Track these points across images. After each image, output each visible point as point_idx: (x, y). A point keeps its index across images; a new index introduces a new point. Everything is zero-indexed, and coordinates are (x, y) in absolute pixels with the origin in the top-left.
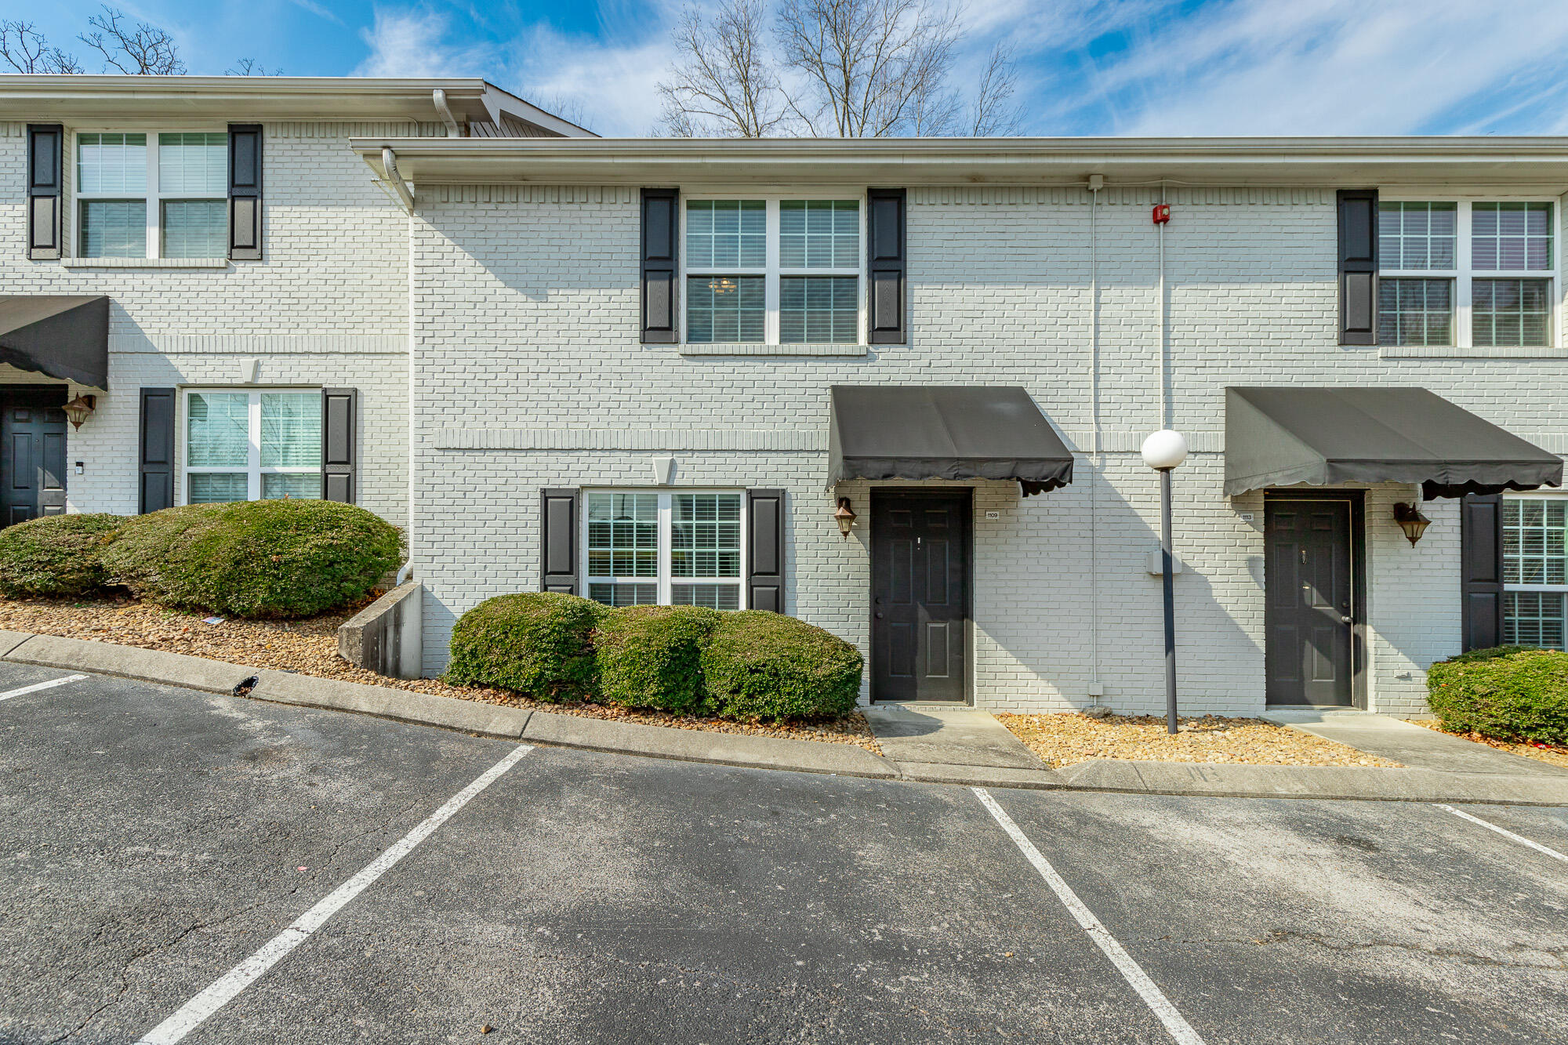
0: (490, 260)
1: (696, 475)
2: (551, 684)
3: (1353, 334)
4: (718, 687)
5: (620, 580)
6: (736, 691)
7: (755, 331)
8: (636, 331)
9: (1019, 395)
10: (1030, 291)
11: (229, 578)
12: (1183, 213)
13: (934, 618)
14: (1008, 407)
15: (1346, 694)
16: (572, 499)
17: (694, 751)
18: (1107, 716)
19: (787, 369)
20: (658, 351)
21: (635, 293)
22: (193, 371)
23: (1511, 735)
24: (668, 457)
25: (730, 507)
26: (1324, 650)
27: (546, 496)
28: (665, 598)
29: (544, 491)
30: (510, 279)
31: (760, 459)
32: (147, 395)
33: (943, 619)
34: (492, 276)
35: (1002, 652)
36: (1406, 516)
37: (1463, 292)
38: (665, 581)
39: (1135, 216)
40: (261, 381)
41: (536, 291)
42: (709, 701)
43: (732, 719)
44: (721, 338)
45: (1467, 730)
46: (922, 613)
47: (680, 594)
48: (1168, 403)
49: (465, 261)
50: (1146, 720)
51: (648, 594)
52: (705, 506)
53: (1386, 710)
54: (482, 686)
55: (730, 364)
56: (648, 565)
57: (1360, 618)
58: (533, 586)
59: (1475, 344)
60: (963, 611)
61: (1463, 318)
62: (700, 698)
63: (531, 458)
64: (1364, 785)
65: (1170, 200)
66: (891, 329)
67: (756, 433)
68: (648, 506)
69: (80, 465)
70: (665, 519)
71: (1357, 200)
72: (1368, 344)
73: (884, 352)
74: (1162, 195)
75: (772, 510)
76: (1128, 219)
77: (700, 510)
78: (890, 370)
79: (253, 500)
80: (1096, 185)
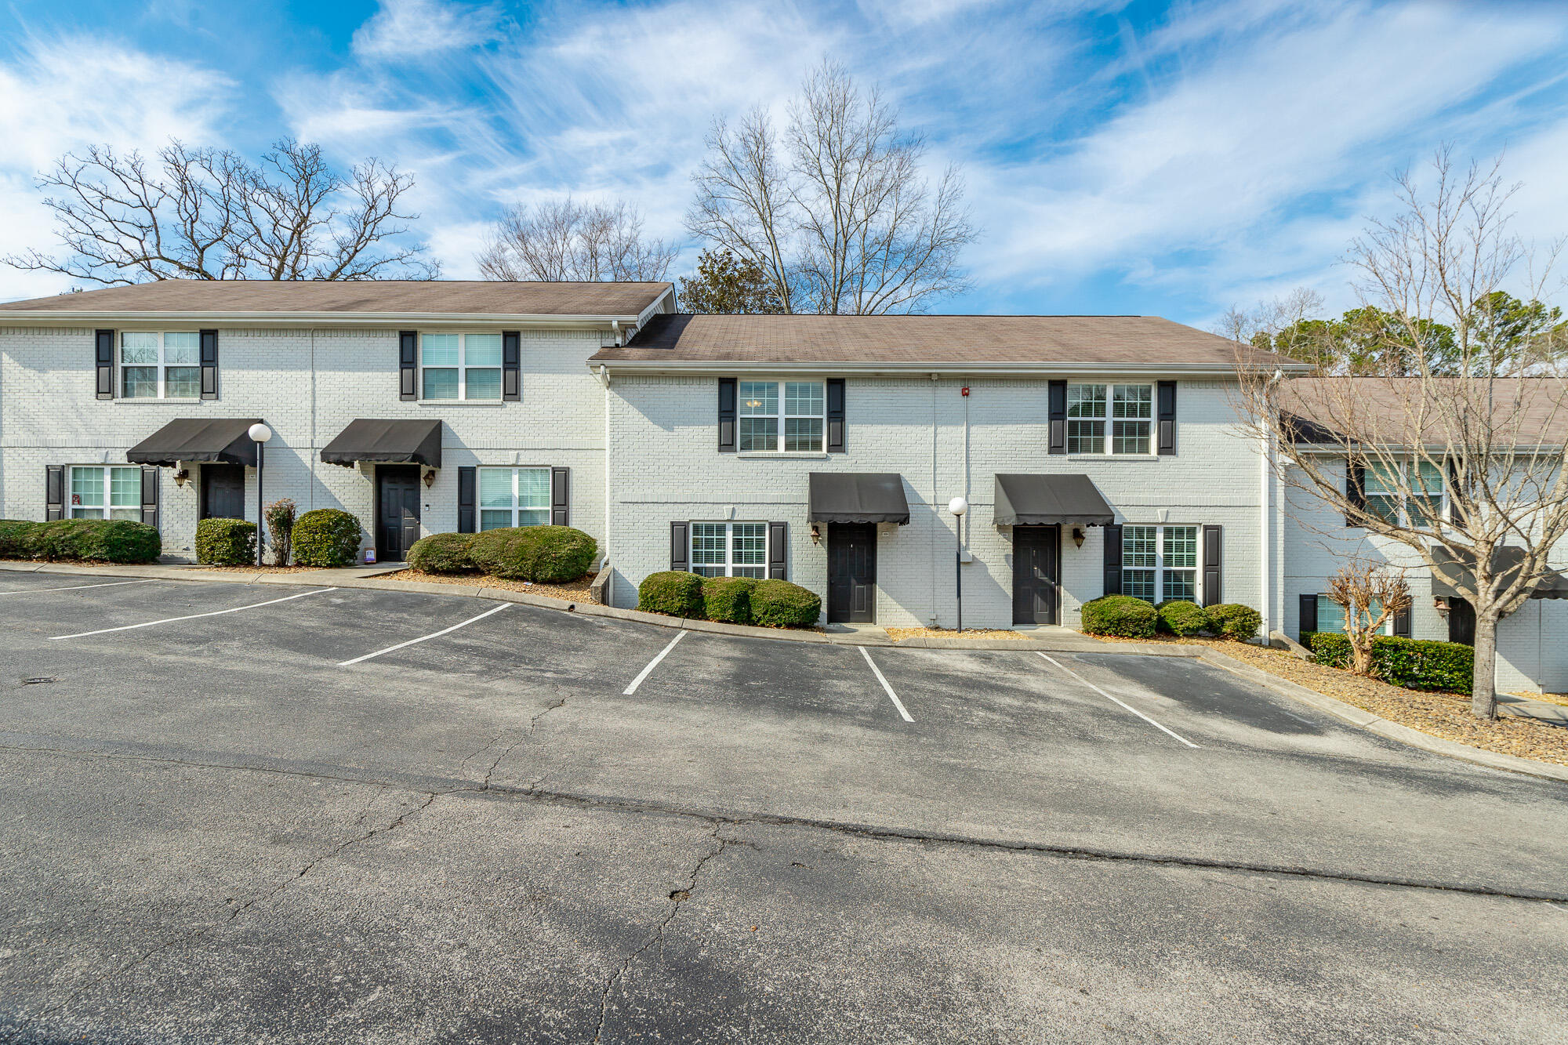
0: (645, 412)
1: (745, 515)
3: (1055, 449)
4: (757, 612)
5: (708, 565)
6: (765, 613)
7: (773, 446)
8: (716, 446)
9: (898, 477)
10: (904, 427)
11: (536, 564)
12: (977, 391)
13: (858, 584)
14: (889, 485)
15: (1053, 619)
16: (685, 525)
17: (750, 633)
18: (937, 628)
19: (788, 464)
20: (726, 455)
21: (716, 428)
22: (485, 458)
24: (731, 506)
25: (760, 530)
26: (1044, 598)
27: (673, 525)
28: (729, 573)
29: (672, 523)
30: (655, 420)
31: (775, 507)
32: (461, 470)
33: (863, 584)
34: (647, 419)
35: (889, 599)
36: (1078, 535)
37: (1109, 428)
38: (729, 566)
39: (955, 392)
40: (520, 463)
41: (668, 426)
42: (754, 618)
43: (763, 625)
44: (755, 449)
46: (853, 581)
47: (737, 571)
48: (969, 481)
49: (633, 413)
50: (954, 630)
51: (721, 571)
52: (749, 529)
53: (1066, 625)
54: (656, 612)
55: (761, 462)
56: (721, 558)
57: (1059, 583)
58: (667, 568)
59: (1114, 453)
60: (871, 579)
61: (1109, 440)
62: (750, 616)
63: (666, 506)
65: (971, 384)
66: (838, 445)
67: (773, 495)
68: (721, 529)
69: (427, 506)
70: (729, 536)
71: (1058, 387)
72: (1063, 453)
73: (835, 456)
74: (966, 382)
75: (781, 531)
76: (953, 393)
77: (746, 532)
78: (838, 464)
79: (515, 524)
80: (934, 378)
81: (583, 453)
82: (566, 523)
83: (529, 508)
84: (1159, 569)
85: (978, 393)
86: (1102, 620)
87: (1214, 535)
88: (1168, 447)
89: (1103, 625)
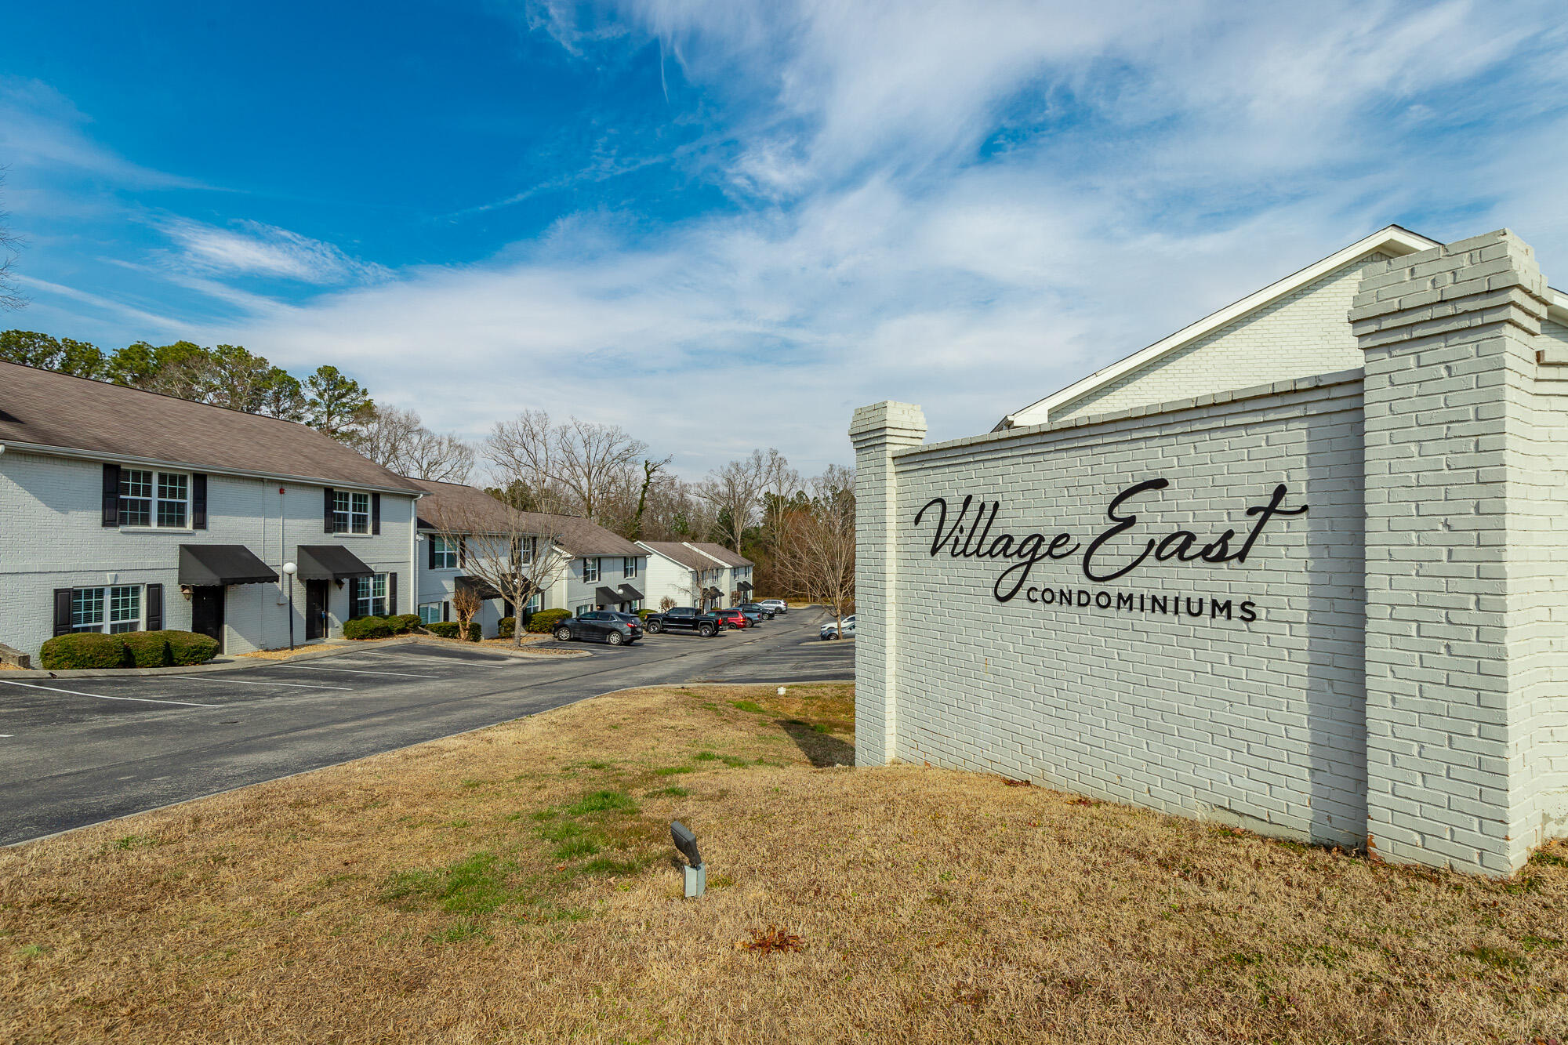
0: (29, 488)
1: (125, 580)
3: (328, 529)
4: (177, 655)
5: (87, 625)
6: (186, 656)
7: (146, 522)
8: (100, 521)
9: (242, 548)
12: (288, 490)
14: (244, 554)
15: (326, 633)
16: (68, 590)
18: (267, 650)
19: (162, 538)
20: (111, 530)
21: (100, 505)
23: (362, 638)
24: (114, 573)
25: (137, 590)
26: (319, 622)
27: (57, 591)
28: (107, 630)
31: (151, 571)
33: (213, 626)
35: (236, 634)
36: (339, 584)
37: (350, 518)
38: (107, 623)
39: (275, 489)
44: (131, 524)
45: (353, 638)
46: (208, 625)
47: (114, 628)
48: (284, 550)
50: (287, 649)
51: (98, 629)
52: (126, 591)
53: (333, 637)
55: (139, 537)
56: (100, 617)
57: (327, 610)
59: (352, 533)
60: (219, 622)
61: (350, 524)
63: (50, 576)
65: (284, 487)
66: (200, 524)
67: (150, 562)
68: (100, 592)
70: (107, 599)
71: (329, 492)
72: (331, 532)
73: (199, 532)
74: (282, 485)
75: (156, 593)
76: (273, 492)
77: (124, 594)
78: (201, 538)
80: (266, 481)
84: (371, 598)
85: (291, 493)
87: (394, 577)
88: (376, 531)
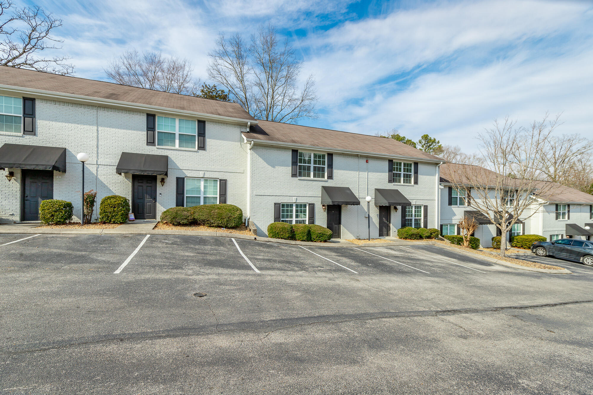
0: (265, 160)
1: (301, 201)
2: (290, 237)
3: (390, 181)
4: (313, 236)
5: (287, 219)
6: (317, 237)
7: (309, 175)
8: (291, 175)
9: (348, 189)
10: (350, 172)
11: (228, 221)
12: (370, 161)
13: (335, 225)
14: (348, 191)
15: (388, 235)
16: (279, 204)
18: (359, 239)
19: (315, 182)
20: (294, 178)
21: (291, 168)
22: (188, 174)
23: (406, 238)
24: (296, 197)
25: (305, 206)
26: (385, 228)
27: (275, 204)
28: (294, 223)
29: (275, 203)
30: (269, 164)
31: (310, 198)
32: (178, 179)
33: (337, 225)
34: (265, 163)
35: (345, 230)
36: (396, 208)
37: (402, 175)
38: (294, 219)
39: (364, 161)
40: (205, 177)
41: (274, 167)
42: (312, 239)
43: (315, 242)
44: (303, 176)
45: (401, 238)
46: (333, 224)
47: (297, 222)
48: (368, 190)
49: (260, 160)
50: (365, 239)
51: (291, 221)
52: (301, 206)
53: (393, 236)
54: (279, 238)
55: (306, 182)
56: (291, 216)
57: (390, 223)
58: (273, 222)
59: (403, 183)
60: (339, 223)
61: (402, 179)
63: (272, 197)
64: (392, 244)
65: (368, 159)
66: (330, 177)
67: (310, 194)
68: (291, 206)
69: (160, 194)
70: (294, 208)
71: (391, 161)
72: (392, 183)
73: (330, 180)
74: (367, 158)
75: (312, 207)
76: (363, 161)
77: (301, 207)
78: (330, 183)
79: (202, 203)
80: (359, 156)
81: (233, 174)
82: (225, 202)
83: (208, 196)
84: (413, 218)
85: (372, 162)
86: (407, 235)
87: (426, 207)
88: (416, 182)
89: (407, 236)
